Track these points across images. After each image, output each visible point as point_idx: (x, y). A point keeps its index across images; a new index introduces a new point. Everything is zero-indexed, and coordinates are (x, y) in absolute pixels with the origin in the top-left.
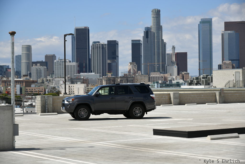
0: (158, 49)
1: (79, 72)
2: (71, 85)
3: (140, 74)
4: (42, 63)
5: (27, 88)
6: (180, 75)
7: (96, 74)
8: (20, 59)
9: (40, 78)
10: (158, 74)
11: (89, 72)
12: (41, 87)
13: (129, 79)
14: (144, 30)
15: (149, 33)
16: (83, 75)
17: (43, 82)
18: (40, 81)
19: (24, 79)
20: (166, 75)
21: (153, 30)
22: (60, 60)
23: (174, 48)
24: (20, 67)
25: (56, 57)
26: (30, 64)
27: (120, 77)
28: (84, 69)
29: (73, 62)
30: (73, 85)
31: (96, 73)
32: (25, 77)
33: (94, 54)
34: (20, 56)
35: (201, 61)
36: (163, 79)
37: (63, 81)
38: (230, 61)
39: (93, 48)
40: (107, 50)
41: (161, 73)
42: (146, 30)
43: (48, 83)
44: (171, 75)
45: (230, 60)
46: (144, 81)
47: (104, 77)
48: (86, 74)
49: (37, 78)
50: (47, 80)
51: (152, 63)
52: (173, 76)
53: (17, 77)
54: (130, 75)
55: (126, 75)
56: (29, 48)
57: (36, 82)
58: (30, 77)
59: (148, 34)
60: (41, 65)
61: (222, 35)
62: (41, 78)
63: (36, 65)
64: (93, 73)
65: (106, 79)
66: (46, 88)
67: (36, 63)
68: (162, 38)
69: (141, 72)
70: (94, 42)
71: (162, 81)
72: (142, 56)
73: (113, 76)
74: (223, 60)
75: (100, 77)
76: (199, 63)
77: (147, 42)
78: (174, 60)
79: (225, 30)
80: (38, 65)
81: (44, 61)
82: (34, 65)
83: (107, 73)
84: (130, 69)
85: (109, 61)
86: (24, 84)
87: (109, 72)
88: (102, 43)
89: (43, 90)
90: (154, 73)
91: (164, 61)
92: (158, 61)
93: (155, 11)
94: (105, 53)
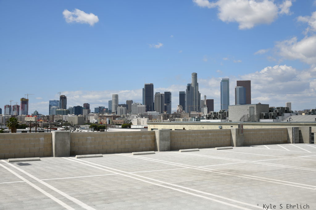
0: (196, 97)
1: (147, 111)
4: (124, 105)
5: (113, 120)
7: (157, 112)
8: (111, 103)
11: (153, 111)
12: (122, 120)
13: (177, 115)
15: (190, 87)
16: (149, 113)
17: (124, 117)
18: (122, 116)
20: (200, 113)
21: (193, 86)
22: (135, 103)
23: (205, 96)
24: (111, 108)
25: (133, 101)
26: (117, 105)
27: (172, 114)
28: (150, 109)
29: (143, 105)
32: (113, 114)
33: (156, 100)
34: (111, 101)
35: (222, 105)
36: (198, 115)
37: (136, 116)
39: (156, 96)
40: (164, 98)
41: (197, 112)
42: (188, 86)
43: (127, 117)
44: (204, 113)
48: (151, 112)
49: (121, 114)
50: (127, 115)
51: (192, 106)
53: (109, 113)
54: (178, 113)
55: (176, 113)
56: (116, 97)
57: (120, 117)
58: (117, 114)
60: (123, 107)
61: (236, 89)
62: (123, 114)
63: (120, 106)
64: (155, 112)
65: (163, 115)
66: (125, 120)
67: (120, 105)
68: (198, 90)
69: (185, 111)
70: (156, 93)
72: (186, 101)
73: (168, 114)
75: (160, 114)
77: (189, 93)
78: (206, 104)
79: (237, 86)
81: (126, 104)
83: (164, 112)
84: (178, 110)
85: (165, 105)
86: (112, 118)
88: (161, 94)
89: (123, 122)
90: (193, 112)
91: (199, 104)
92: (196, 105)
93: (194, 74)
94: (163, 99)
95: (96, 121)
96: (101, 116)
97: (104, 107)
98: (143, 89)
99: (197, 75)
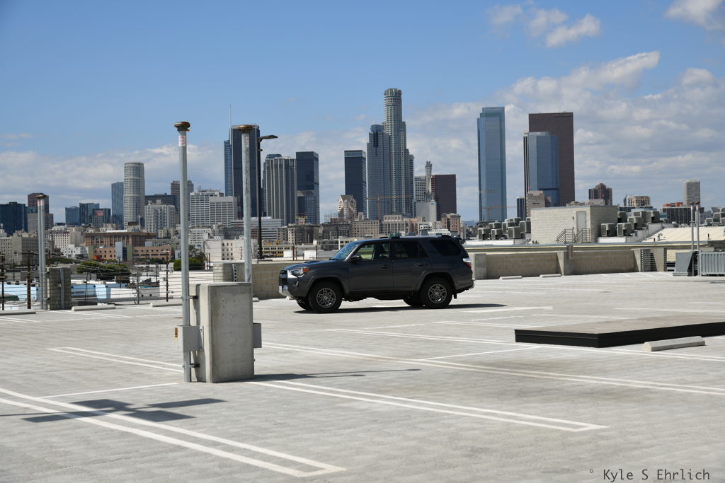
0: (399, 168)
2: (226, 242)
3: (362, 219)
4: (165, 199)
5: (137, 248)
6: (443, 219)
7: (275, 220)
8: (122, 191)
9: (162, 228)
10: (399, 218)
12: (165, 246)
13: (341, 228)
14: (370, 131)
15: (380, 137)
17: (168, 236)
18: (161, 233)
19: (130, 231)
20: (414, 220)
21: (388, 131)
22: (202, 191)
23: (429, 166)
24: (122, 206)
25: (193, 185)
26: (142, 200)
27: (323, 225)
29: (227, 195)
30: (230, 242)
31: (273, 218)
32: (132, 227)
33: (269, 178)
34: (121, 184)
35: (483, 192)
36: (408, 228)
37: (209, 234)
38: (542, 192)
39: (269, 168)
40: (295, 172)
41: (404, 216)
42: (373, 131)
44: (426, 219)
45: (540, 190)
46: (370, 232)
47: (290, 225)
49: (157, 228)
50: (177, 231)
51: (386, 197)
52: (429, 221)
53: (117, 226)
54: (342, 220)
55: (335, 219)
56: (138, 169)
57: (155, 236)
58: (143, 226)
59: (377, 139)
60: (163, 202)
61: (525, 139)
62: (165, 228)
63: (155, 202)
65: (294, 228)
66: (174, 248)
67: (154, 198)
68: (405, 146)
69: (365, 215)
70: (270, 156)
71: (406, 232)
72: (365, 183)
73: (309, 224)
74: (526, 190)
75: (283, 224)
76: (480, 195)
77: (376, 155)
78: (430, 191)
79: (531, 129)
80: (159, 201)
81: (169, 193)
82: (149, 202)
83: (296, 218)
84: (342, 209)
85: (299, 194)
86: (130, 239)
87: (299, 215)
88: (286, 158)
90: (390, 216)
91: (410, 192)
92: (399, 192)
93: (392, 93)
94: (293, 178)
95: (78, 251)
96: (92, 236)
97: (98, 205)
98: (226, 143)
99: (403, 97)
